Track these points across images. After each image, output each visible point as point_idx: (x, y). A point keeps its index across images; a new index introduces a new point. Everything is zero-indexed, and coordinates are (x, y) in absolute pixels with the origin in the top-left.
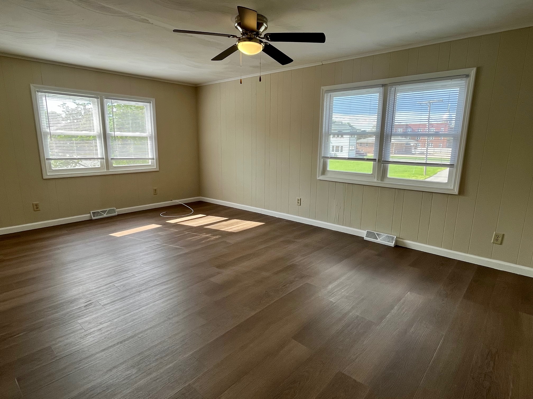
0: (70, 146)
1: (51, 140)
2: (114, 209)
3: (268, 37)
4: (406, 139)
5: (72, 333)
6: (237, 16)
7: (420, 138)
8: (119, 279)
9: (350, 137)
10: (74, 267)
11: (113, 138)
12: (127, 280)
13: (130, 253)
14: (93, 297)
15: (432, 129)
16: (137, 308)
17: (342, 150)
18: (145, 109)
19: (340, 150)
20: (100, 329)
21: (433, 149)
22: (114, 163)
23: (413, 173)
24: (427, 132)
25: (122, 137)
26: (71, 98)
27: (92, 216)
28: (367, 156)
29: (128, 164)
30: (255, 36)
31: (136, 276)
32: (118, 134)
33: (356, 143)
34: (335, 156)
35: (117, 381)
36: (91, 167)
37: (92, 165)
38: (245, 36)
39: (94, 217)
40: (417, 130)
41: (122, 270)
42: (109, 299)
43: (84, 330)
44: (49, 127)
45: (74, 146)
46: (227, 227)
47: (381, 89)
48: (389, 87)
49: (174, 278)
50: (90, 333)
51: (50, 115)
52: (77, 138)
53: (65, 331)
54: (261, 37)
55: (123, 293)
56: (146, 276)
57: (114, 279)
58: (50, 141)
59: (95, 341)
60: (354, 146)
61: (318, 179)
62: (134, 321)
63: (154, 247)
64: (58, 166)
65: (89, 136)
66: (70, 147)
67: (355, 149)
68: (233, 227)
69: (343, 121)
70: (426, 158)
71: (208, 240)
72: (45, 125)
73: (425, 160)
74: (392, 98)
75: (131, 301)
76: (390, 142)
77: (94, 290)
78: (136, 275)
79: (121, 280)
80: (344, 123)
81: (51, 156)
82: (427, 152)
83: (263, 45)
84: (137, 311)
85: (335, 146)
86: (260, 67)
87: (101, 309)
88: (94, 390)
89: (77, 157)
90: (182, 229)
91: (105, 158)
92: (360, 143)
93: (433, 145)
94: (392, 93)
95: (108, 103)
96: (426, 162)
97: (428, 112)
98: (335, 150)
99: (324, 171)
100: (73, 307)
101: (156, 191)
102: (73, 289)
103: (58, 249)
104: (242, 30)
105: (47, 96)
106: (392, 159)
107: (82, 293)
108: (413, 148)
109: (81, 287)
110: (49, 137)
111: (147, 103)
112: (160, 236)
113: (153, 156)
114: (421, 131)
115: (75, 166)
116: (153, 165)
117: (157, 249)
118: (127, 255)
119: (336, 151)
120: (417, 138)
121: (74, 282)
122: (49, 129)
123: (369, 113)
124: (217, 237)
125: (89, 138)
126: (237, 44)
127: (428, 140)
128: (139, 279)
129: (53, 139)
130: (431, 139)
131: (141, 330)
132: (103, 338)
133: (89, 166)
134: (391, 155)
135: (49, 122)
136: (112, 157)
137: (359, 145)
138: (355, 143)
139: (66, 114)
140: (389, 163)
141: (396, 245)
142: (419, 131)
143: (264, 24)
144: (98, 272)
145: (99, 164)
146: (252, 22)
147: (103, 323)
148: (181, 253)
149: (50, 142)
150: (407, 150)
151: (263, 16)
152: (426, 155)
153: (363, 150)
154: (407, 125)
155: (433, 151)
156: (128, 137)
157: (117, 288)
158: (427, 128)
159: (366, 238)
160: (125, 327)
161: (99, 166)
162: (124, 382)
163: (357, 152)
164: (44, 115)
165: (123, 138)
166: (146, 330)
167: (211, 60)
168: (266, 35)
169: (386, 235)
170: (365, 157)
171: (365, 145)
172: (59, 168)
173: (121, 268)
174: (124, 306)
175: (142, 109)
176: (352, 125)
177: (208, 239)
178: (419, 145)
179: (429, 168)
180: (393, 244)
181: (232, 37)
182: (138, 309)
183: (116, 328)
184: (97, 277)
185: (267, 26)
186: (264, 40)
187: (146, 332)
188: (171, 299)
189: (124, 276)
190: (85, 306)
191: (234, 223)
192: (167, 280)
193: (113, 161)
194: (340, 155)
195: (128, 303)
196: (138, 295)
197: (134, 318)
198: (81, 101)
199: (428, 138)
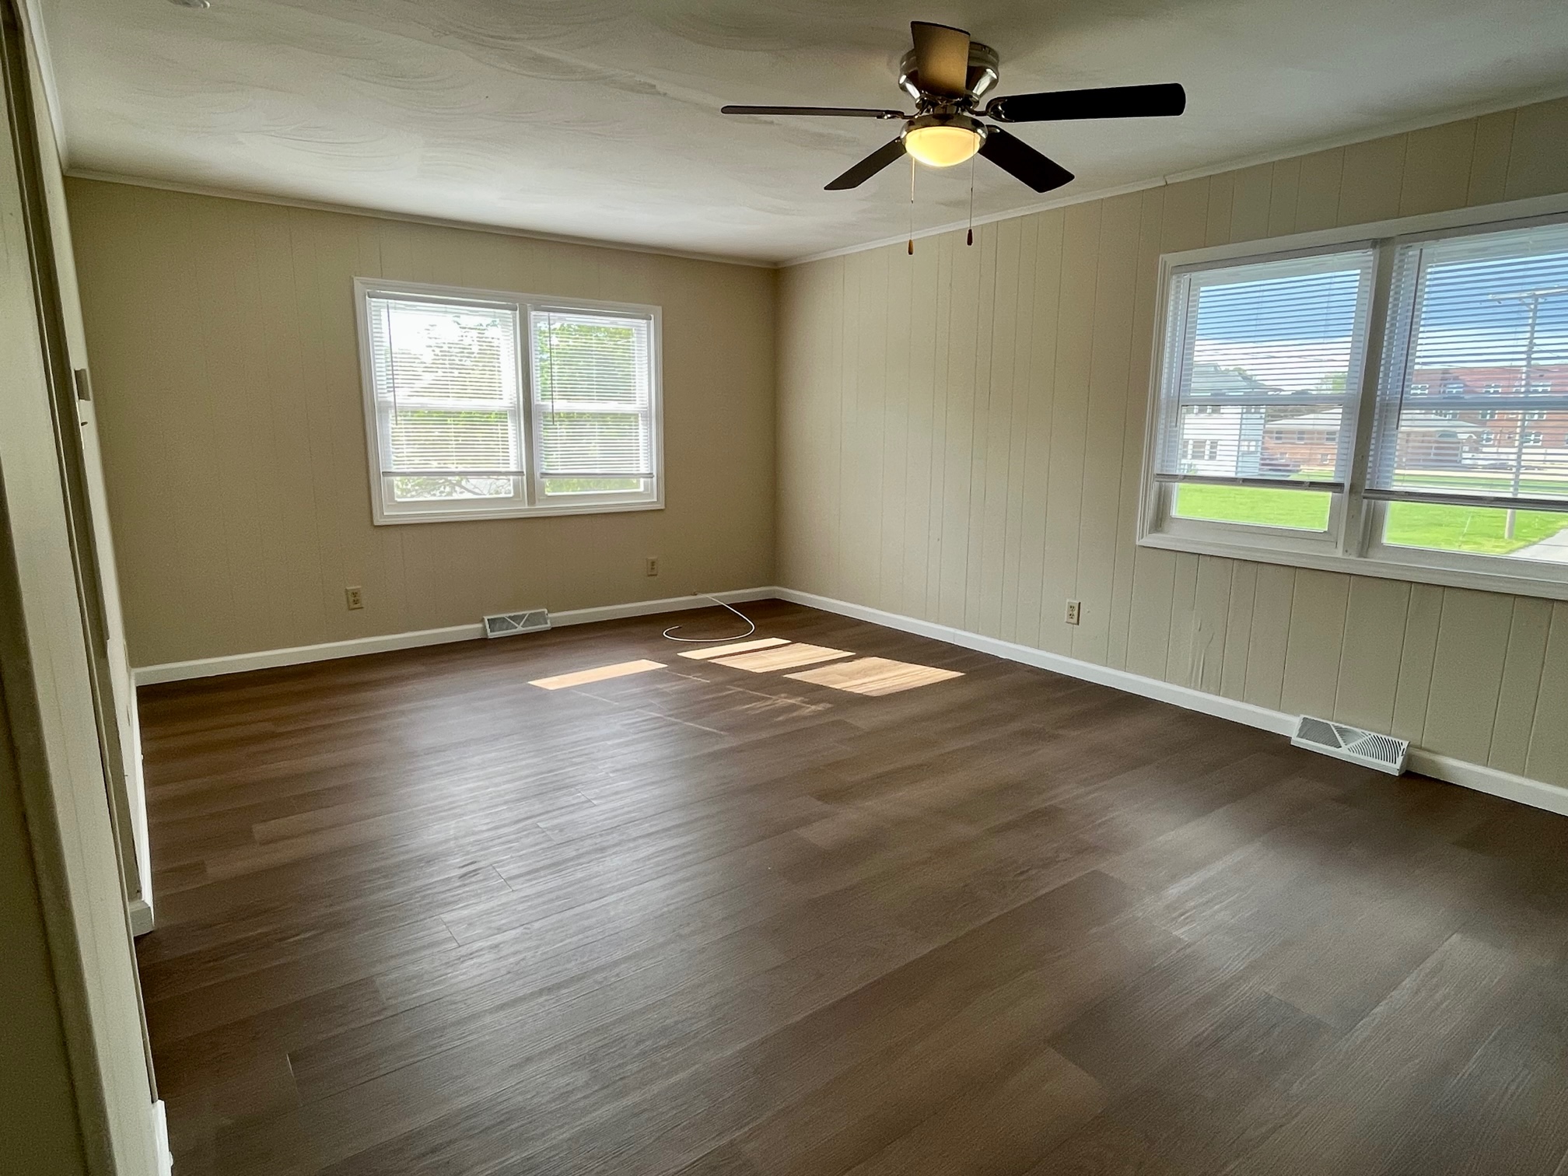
0: (441, 440)
1: (397, 424)
2: (544, 612)
3: (1000, 108)
4: (1443, 418)
5: (424, 947)
6: (908, 53)
7: (1492, 415)
8: (550, 809)
9: (1242, 413)
10: (438, 765)
11: (547, 417)
12: (571, 812)
13: (580, 739)
14: (482, 853)
15: (1541, 384)
16: (595, 896)
17: (1216, 452)
18: (635, 335)
19: (1207, 452)
20: (497, 946)
21: (1543, 451)
22: (547, 487)
23: (1466, 529)
24: (1522, 396)
25: (570, 413)
26: (448, 310)
27: (489, 630)
28: (1300, 473)
29: (583, 488)
30: (958, 110)
31: (595, 805)
32: (561, 405)
33: (1264, 433)
34: (1191, 474)
35: (535, 1101)
36: (488, 496)
37: (492, 492)
38: (928, 111)
39: (494, 631)
40: (1484, 387)
41: (559, 783)
42: (523, 863)
43: (455, 945)
44: (392, 389)
45: (451, 440)
46: (851, 679)
47: (1369, 256)
48: (1398, 248)
49: (696, 820)
50: (471, 954)
51: (396, 358)
52: (458, 417)
53: (410, 940)
54: (977, 109)
55: (558, 848)
56: (622, 807)
57: (537, 807)
58: (395, 426)
59: (482, 977)
60: (1257, 441)
61: (1138, 543)
62: (586, 934)
63: (645, 725)
64: (409, 491)
65: (488, 414)
66: (439, 442)
67: (1259, 449)
68: (866, 680)
69: (1220, 363)
70: (1517, 481)
71: (795, 714)
72: (385, 383)
73: (1512, 489)
74: (1408, 282)
75: (579, 875)
76: (1397, 429)
77: (486, 835)
78: (595, 802)
79: (554, 813)
80: (1223, 368)
81: (394, 465)
82: (1519, 463)
83: (982, 133)
84: (596, 904)
85: (1191, 442)
86: (973, 203)
87: (500, 888)
88: (475, 1116)
89: (457, 468)
90: (720, 679)
91: (525, 473)
92: (1277, 433)
93: (1541, 438)
94: (1409, 266)
95: (540, 321)
96: (1517, 495)
97: (1528, 328)
98: (1190, 452)
99: (1160, 519)
100: (432, 875)
101: (655, 566)
102: (436, 827)
103: (403, 713)
104: (920, 93)
105: (392, 308)
106: (1400, 484)
107: (456, 838)
108: (1466, 448)
109: (453, 823)
110: (391, 414)
111: (640, 321)
112: (660, 694)
113: (652, 469)
114: (1496, 392)
115: (450, 494)
116: (649, 492)
117: (654, 732)
118: (575, 743)
119: (1194, 457)
120: (1484, 416)
121: (437, 807)
122: (392, 393)
123: (1322, 335)
124: (820, 707)
125: (487, 418)
126: (902, 137)
127: (1523, 420)
128: (604, 812)
129: (402, 420)
130: (1536, 417)
131: (603, 961)
132: (503, 971)
133: (485, 492)
134: (1397, 471)
135: (393, 375)
136: (544, 471)
137: (1271, 438)
138: (1261, 432)
139: (435, 355)
140: (1386, 496)
141: (1407, 771)
142: (1492, 390)
143: (988, 70)
144: (497, 785)
145: (511, 488)
146: (950, 67)
147: (505, 928)
148: (716, 748)
149: (393, 429)
150: (1445, 453)
151: (985, 47)
152: (1514, 470)
153: (1286, 453)
154: (1445, 372)
155: (1542, 457)
156: (584, 414)
157: (544, 834)
158: (1523, 383)
159: (1297, 741)
160: (561, 946)
161: (510, 493)
162: (553, 1106)
163: (1265, 459)
164: (383, 357)
165: (573, 417)
166: (616, 964)
167: (826, 188)
168: (993, 105)
169: (1373, 734)
170: (1293, 477)
171: (1294, 439)
172: (412, 496)
173: (555, 779)
174: (559, 888)
175: (628, 336)
176: (1252, 376)
177: (795, 711)
178: (1488, 440)
179: (1524, 515)
180: (1398, 766)
181: (888, 118)
182: (596, 900)
183: (538, 947)
184: (492, 798)
185: (995, 77)
186: (987, 120)
187: (617, 970)
188: (687, 880)
189: (564, 801)
190: (460, 878)
191: (874, 668)
192: (678, 822)
193: (547, 481)
194: (1205, 467)
195: (572, 878)
196: (597, 859)
197: (586, 923)
198: (474, 318)
199: (1524, 414)
